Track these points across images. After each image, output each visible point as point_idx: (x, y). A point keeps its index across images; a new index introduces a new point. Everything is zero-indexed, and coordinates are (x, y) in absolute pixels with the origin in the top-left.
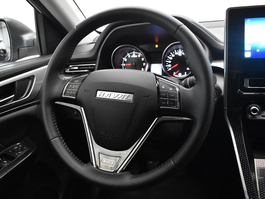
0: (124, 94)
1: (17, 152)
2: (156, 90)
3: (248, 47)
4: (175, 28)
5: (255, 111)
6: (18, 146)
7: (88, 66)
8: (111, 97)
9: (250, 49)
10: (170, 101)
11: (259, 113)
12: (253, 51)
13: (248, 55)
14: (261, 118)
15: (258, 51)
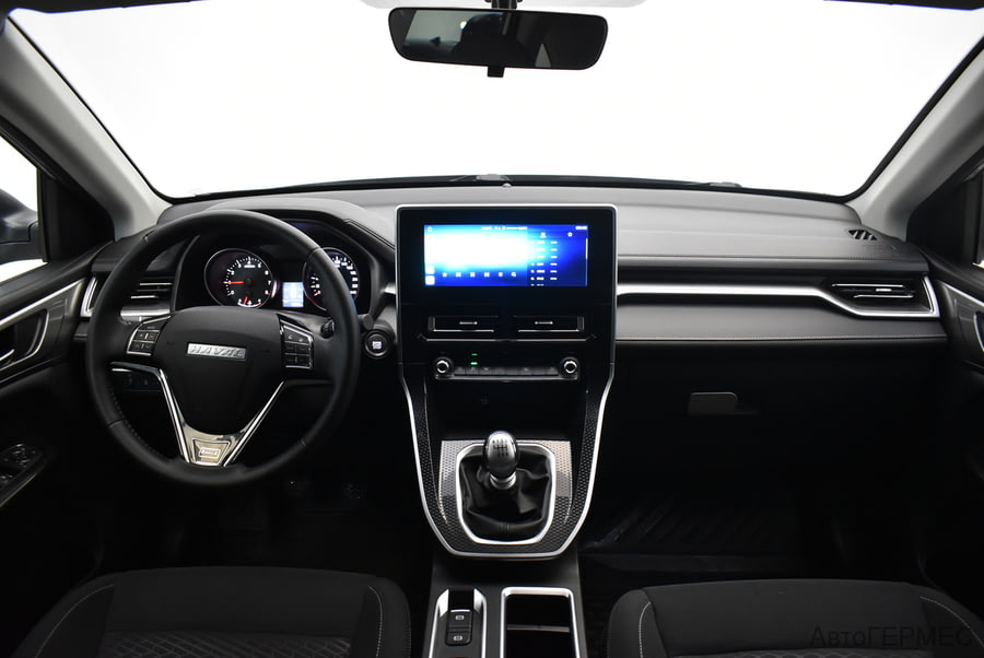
0: (231, 349)
1: (20, 460)
2: (279, 342)
3: (429, 269)
4: (306, 252)
5: (442, 367)
6: (19, 449)
7: (155, 287)
8: (212, 354)
9: (433, 272)
10: (299, 358)
11: (450, 370)
12: (438, 276)
13: (430, 281)
14: (453, 378)
15: (445, 275)
